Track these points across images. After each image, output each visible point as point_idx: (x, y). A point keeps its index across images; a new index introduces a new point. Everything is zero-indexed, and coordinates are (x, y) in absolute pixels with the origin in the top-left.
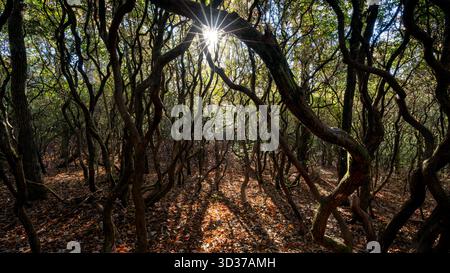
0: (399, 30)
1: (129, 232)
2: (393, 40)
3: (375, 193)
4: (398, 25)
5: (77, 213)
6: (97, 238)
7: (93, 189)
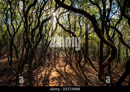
0: (118, 15)
2: (116, 18)
3: (112, 70)
4: (118, 13)
5: (5, 74)
6: (12, 83)
7: (11, 65)
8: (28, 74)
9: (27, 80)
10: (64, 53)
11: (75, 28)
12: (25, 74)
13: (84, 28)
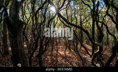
1: (34, 64)
8: (36, 59)
9: (36, 63)
10: (64, 40)
11: (72, 19)
12: (35, 58)
13: (79, 18)
